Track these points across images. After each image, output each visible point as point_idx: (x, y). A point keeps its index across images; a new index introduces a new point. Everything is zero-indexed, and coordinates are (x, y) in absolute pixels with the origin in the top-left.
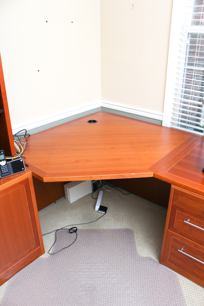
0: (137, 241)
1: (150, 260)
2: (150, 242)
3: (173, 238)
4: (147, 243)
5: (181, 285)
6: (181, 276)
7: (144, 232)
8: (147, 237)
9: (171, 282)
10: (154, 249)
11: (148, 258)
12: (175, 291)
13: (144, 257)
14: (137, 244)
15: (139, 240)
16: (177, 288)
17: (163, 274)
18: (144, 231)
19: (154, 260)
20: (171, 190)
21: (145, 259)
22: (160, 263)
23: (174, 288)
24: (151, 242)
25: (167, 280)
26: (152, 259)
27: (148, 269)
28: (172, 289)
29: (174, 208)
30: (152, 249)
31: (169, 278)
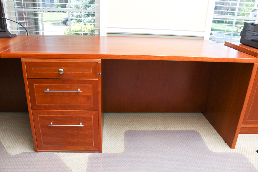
0: (6, 145)
1: (25, 154)
2: (21, 141)
3: (39, 116)
4: (18, 142)
5: (62, 159)
6: (59, 153)
7: (12, 136)
8: (16, 138)
9: (52, 161)
10: (26, 144)
11: (22, 153)
12: (58, 166)
13: (18, 155)
14: (7, 147)
15: (8, 144)
16: (59, 163)
17: (42, 159)
18: (11, 135)
19: (29, 152)
20: (23, 64)
21: (20, 156)
22: (36, 151)
23: (57, 164)
24: (21, 140)
25: (48, 162)
26: (27, 153)
27: (26, 161)
28: (55, 165)
29: (31, 83)
30: (24, 146)
31: (49, 159)
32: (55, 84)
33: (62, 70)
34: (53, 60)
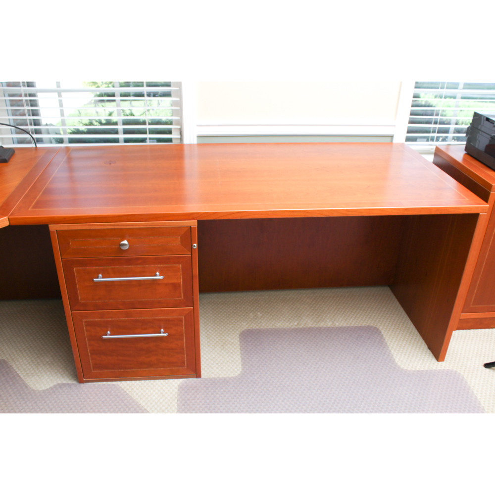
0: (21, 372)
1: (61, 387)
2: (47, 362)
3: (86, 322)
4: (42, 365)
5: (130, 394)
6: (123, 382)
7: (27, 351)
8: (36, 357)
9: (113, 399)
10: (59, 368)
11: (55, 386)
12: (125, 407)
13: (47, 389)
14: (24, 376)
15: (24, 369)
16: (126, 401)
17: (94, 395)
18: (25, 351)
19: (68, 384)
20: (52, 235)
21: (51, 391)
22: (81, 381)
23: (122, 404)
24: (48, 360)
25: (106, 400)
26: (64, 384)
27: (65, 402)
28: (120, 407)
29: (68, 266)
30: (56, 371)
31: (107, 395)
32: (114, 266)
33: (125, 242)
34: (108, 225)
